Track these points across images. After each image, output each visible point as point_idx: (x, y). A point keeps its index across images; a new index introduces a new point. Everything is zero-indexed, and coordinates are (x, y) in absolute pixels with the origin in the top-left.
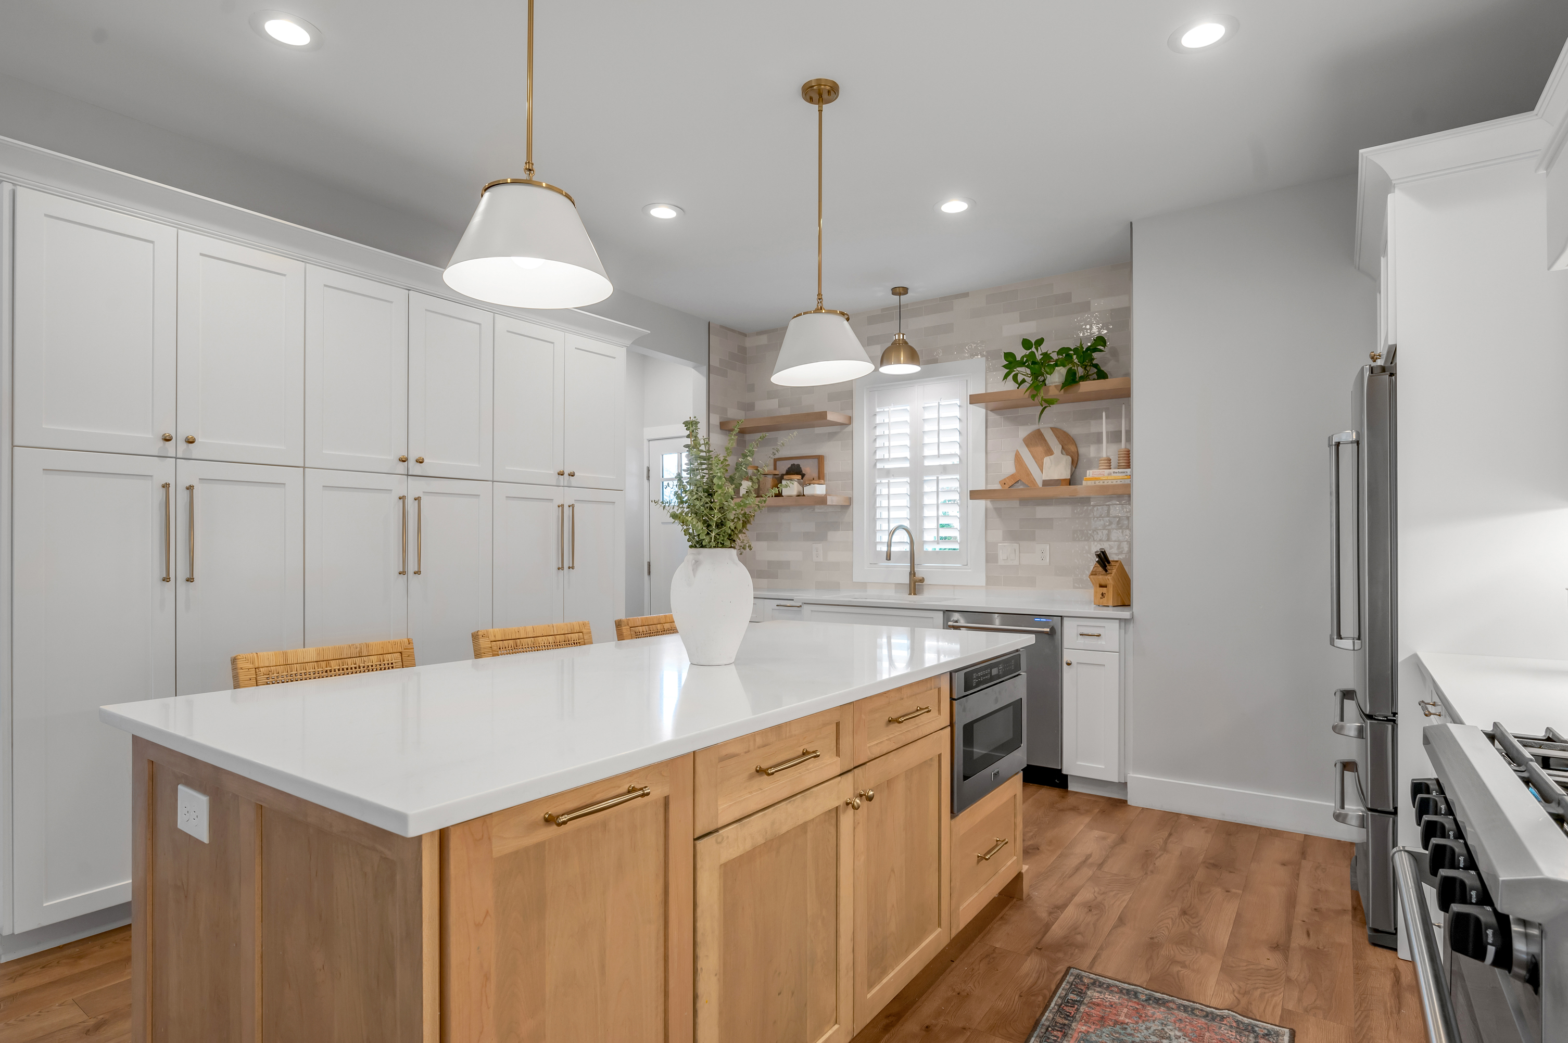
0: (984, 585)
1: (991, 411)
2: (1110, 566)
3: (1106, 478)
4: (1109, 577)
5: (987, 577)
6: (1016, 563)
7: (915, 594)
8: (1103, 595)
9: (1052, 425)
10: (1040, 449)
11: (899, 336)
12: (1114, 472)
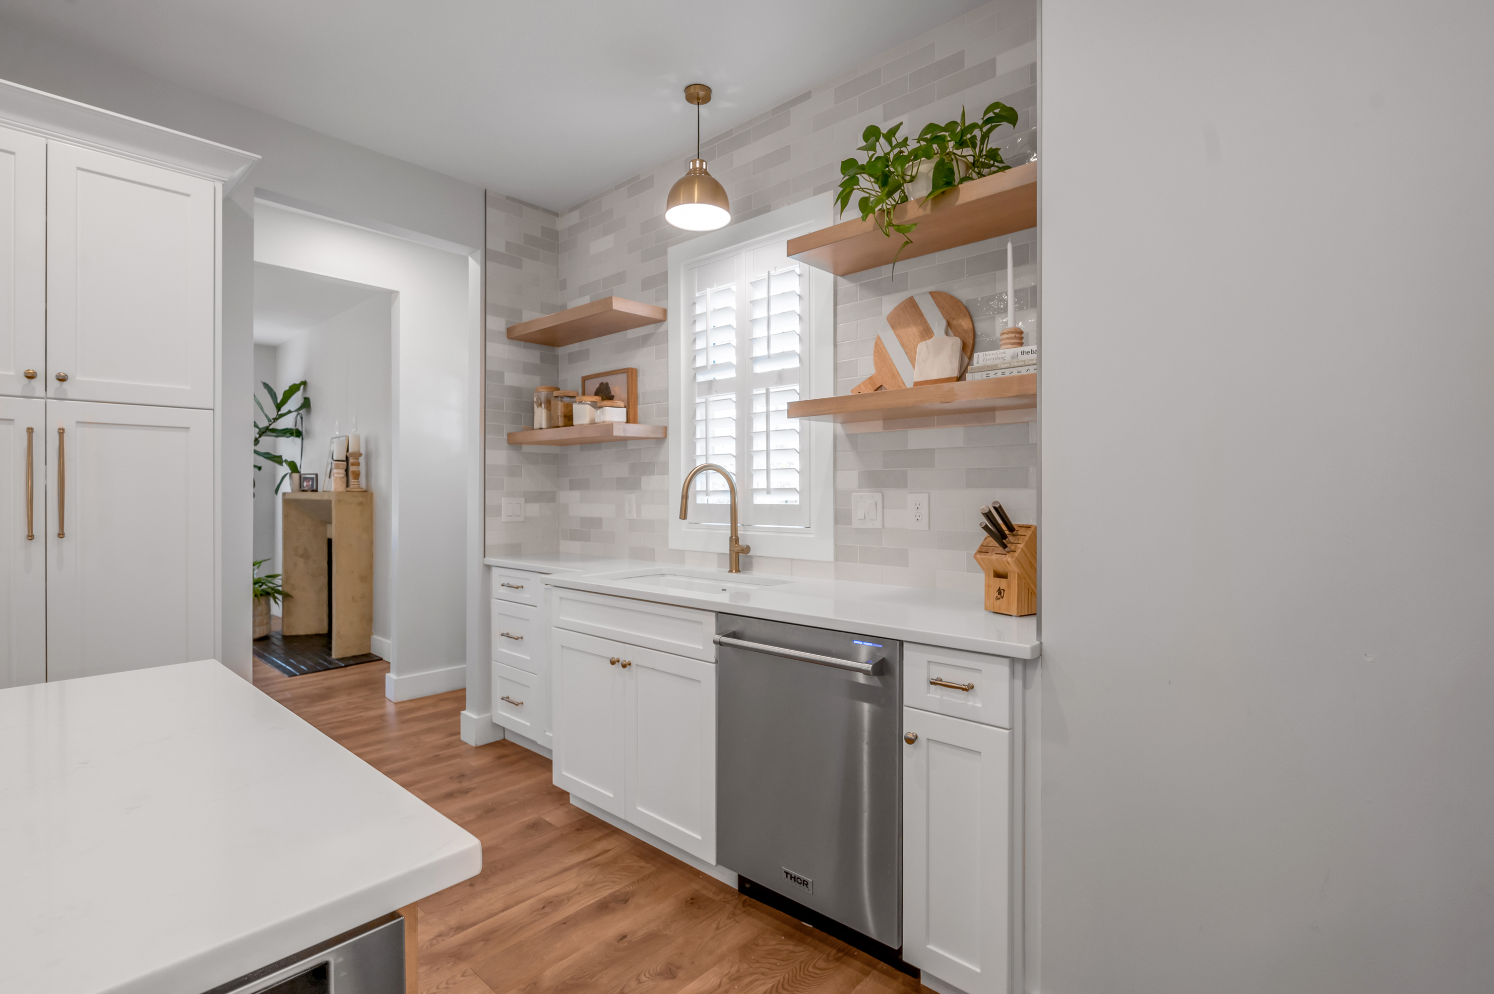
0: (832, 559)
1: (843, 275)
2: (1014, 535)
3: (1008, 365)
4: (1008, 558)
5: (836, 545)
6: (878, 525)
7: (738, 571)
8: (1000, 593)
9: (933, 288)
10: (913, 331)
11: (694, 164)
12: (1023, 353)
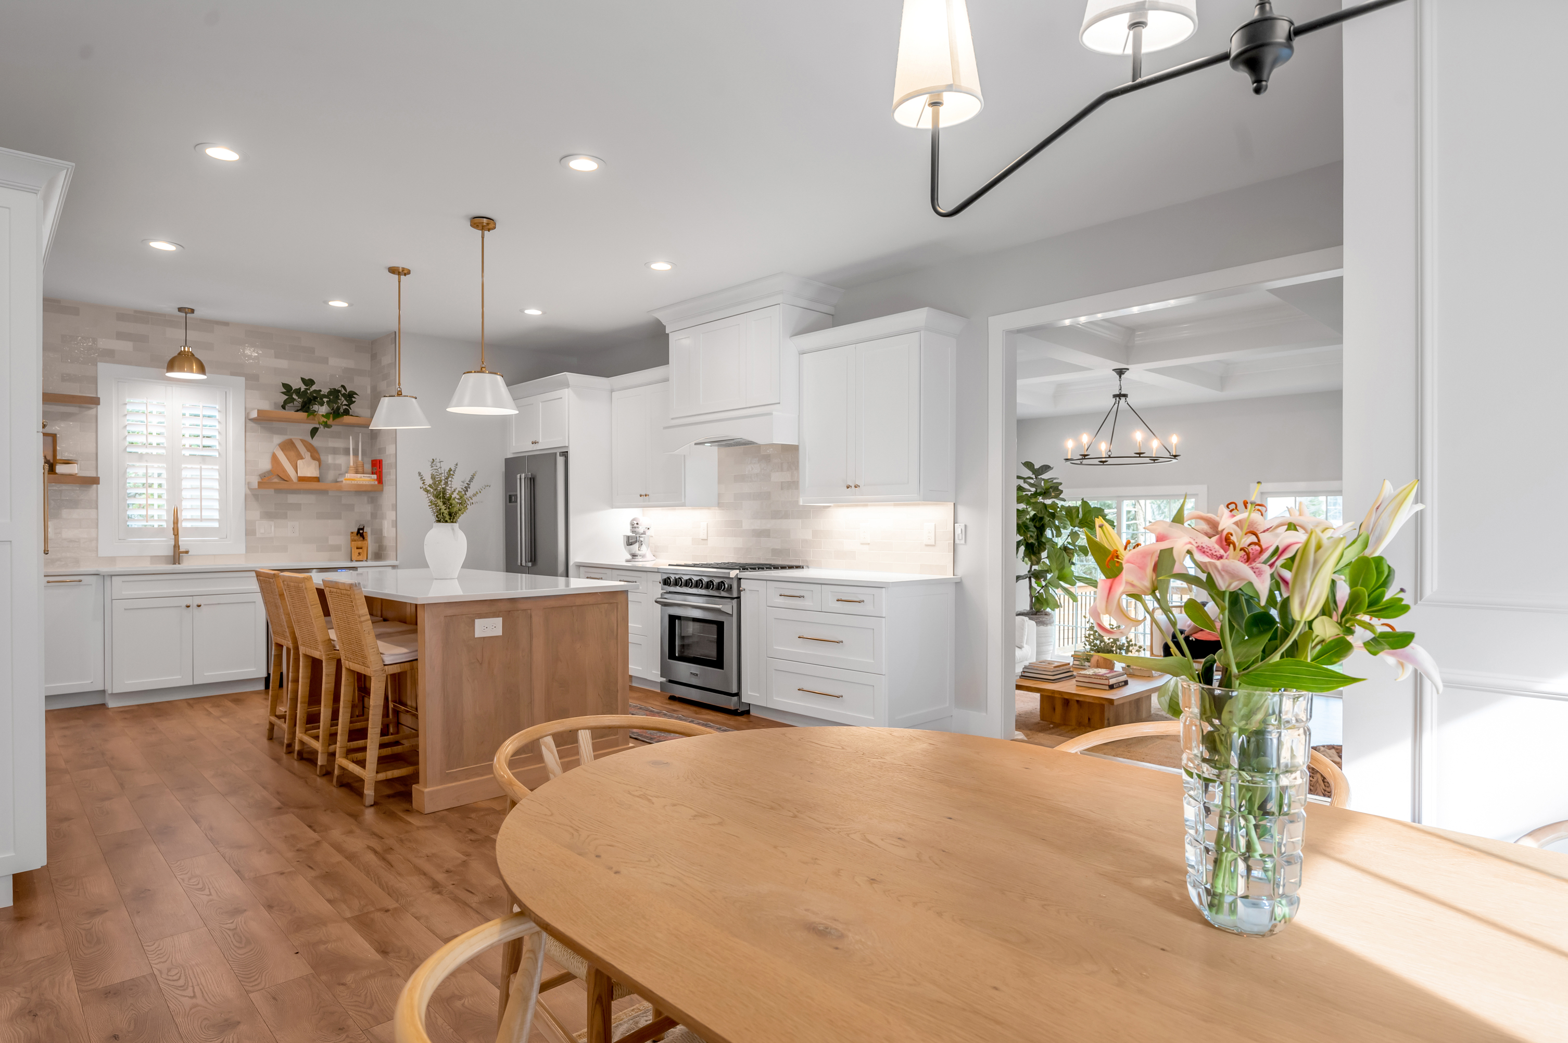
0: (244, 553)
3: (359, 480)
5: (246, 546)
6: (272, 535)
7: (179, 564)
8: (359, 554)
9: (301, 438)
10: (292, 454)
11: (185, 349)
12: (364, 476)
